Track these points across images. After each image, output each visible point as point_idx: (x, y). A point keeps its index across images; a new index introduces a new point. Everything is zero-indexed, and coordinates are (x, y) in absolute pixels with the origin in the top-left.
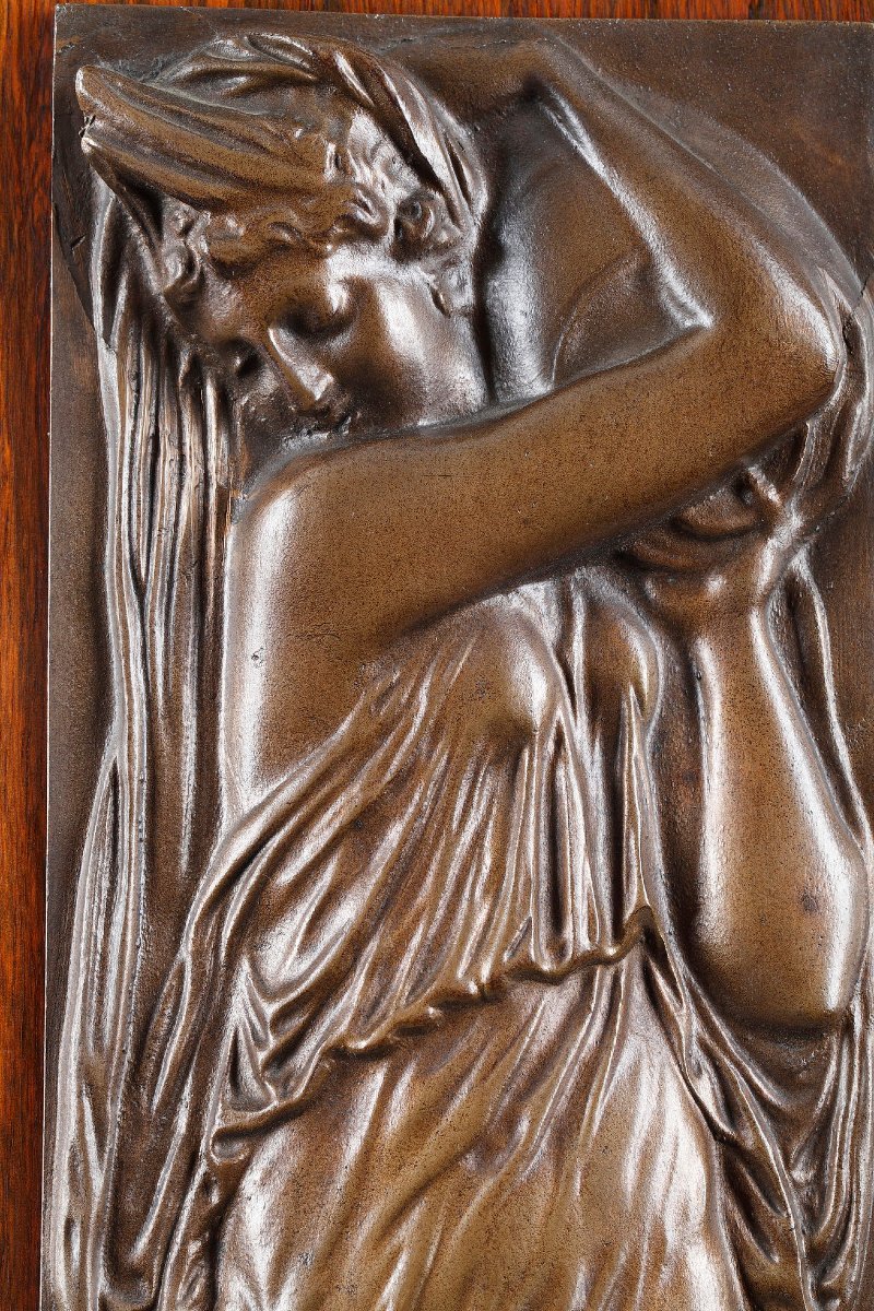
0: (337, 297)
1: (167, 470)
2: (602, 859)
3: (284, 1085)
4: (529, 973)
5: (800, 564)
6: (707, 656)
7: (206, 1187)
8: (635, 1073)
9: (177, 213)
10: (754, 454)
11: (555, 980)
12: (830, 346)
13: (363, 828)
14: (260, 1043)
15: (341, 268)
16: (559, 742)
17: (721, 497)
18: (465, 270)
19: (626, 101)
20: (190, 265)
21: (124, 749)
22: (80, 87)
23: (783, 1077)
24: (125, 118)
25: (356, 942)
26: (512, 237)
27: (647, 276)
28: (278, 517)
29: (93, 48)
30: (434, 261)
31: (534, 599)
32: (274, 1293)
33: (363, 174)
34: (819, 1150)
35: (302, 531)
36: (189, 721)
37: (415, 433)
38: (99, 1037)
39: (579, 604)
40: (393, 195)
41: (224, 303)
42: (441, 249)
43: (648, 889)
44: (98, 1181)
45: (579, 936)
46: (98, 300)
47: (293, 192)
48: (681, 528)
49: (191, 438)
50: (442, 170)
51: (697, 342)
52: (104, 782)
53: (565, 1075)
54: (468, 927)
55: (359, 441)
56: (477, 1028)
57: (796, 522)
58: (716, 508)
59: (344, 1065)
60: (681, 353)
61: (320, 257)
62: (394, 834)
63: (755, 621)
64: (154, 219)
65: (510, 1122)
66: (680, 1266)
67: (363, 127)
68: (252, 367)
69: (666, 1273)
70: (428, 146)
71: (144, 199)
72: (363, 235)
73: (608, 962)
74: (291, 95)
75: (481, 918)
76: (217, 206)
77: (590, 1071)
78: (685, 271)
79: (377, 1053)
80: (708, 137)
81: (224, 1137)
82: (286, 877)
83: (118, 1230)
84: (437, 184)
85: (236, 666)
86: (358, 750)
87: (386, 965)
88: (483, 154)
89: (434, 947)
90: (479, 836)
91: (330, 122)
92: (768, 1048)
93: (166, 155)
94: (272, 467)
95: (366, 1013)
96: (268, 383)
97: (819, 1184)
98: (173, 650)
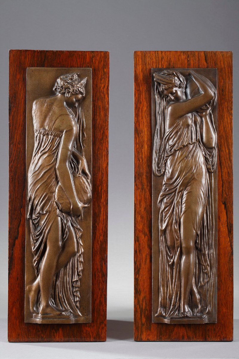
0: (174, 91)
1: (161, 105)
2: (195, 135)
3: (171, 152)
4: (190, 144)
5: (211, 112)
6: (203, 119)
7: (165, 161)
8: (198, 151)
9: (162, 85)
10: (207, 103)
11: (192, 144)
12: (213, 94)
13: (177, 132)
14: (169, 150)
15: (175, 89)
16: (192, 126)
17: (205, 106)
18: (184, 89)
19: (196, 75)
20: (163, 89)
21: (158, 127)
22: (154, 75)
23: (210, 152)
24: (158, 78)
25: (176, 141)
26: (188, 86)
27: (198, 89)
28: (170, 108)
29: (155, 72)
30: (182, 88)
31: (190, 115)
32: (170, 169)
33: (176, 82)
34: (212, 158)
35: (171, 110)
36: (163, 124)
37: (180, 102)
38: (156, 149)
39: (193, 115)
40: (178, 83)
41: (165, 92)
42: (182, 87)
43: (199, 137)
44: (156, 160)
45: (194, 141)
46: (155, 92)
47: (171, 83)
48: (201, 109)
49: (163, 103)
50: (182, 81)
51: (202, 94)
52: (156, 129)
53: (193, 152)
54: (185, 140)
55: (176, 102)
56: (186, 148)
57: (210, 108)
58: (204, 107)
59: (175, 151)
60: (201, 95)
61: (173, 88)
62: (179, 133)
63: (207, 116)
64: (160, 86)
65: (188, 155)
66: (201, 166)
67: (176, 78)
68: (168, 97)
69: (200, 167)
70: (181, 79)
71: (159, 84)
72: (176, 86)
73: (196, 143)
74: (170, 76)
75: (186, 140)
76: (165, 85)
77: (194, 151)
78: (201, 89)
79: (178, 150)
80: (204, 78)
81: (166, 157)
82: (171, 137)
83: (158, 164)
84: (182, 82)
85: (167, 120)
86: (176, 127)
87: (179, 143)
88: (185, 79)
89: (182, 142)
90: (186, 133)
91: (174, 78)
92: (209, 150)
93: (161, 80)
94: (169, 105)
95: (177, 147)
96: (169, 98)
97: (212, 160)
98: (162, 119)
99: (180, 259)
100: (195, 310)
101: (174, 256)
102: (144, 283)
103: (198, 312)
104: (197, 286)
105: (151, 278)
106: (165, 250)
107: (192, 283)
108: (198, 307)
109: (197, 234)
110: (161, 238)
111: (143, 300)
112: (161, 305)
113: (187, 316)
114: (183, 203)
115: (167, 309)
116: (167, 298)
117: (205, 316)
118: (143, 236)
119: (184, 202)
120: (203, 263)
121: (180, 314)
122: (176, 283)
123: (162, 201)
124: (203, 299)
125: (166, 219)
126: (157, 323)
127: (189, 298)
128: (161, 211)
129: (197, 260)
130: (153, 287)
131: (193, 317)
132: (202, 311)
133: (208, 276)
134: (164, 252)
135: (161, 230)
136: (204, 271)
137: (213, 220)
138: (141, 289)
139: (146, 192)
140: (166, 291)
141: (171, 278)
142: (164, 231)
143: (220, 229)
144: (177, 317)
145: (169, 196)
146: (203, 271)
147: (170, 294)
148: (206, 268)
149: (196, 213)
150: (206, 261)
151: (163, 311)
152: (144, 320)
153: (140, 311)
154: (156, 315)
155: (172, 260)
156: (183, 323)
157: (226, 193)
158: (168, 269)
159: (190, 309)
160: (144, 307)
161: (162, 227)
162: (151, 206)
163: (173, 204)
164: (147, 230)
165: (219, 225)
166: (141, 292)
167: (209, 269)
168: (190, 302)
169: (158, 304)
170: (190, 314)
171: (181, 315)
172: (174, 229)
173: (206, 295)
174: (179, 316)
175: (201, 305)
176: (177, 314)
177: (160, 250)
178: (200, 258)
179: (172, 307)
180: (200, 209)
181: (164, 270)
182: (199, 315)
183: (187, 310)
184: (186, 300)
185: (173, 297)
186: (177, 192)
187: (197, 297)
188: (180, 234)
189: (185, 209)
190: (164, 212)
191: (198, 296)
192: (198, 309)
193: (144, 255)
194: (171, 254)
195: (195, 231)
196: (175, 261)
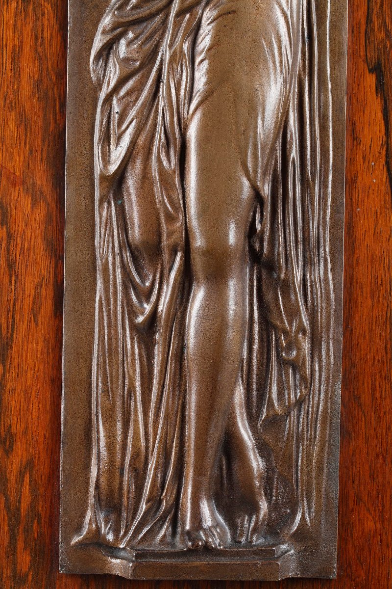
99: (182, 300)
100: (242, 523)
101: (156, 291)
102: (28, 399)
103: (255, 530)
104: (252, 419)
105: (55, 383)
106: (118, 264)
107: (233, 407)
108: (255, 509)
109: (257, 196)
110: (104, 213)
111: (21, 475)
112: (98, 496)
113: (207, 549)
114: (198, 60)
115: (125, 514)
116: (122, 469)
117: (284, 547)
118: (26, 202)
119: (203, 55)
120: (282, 321)
121: (178, 537)
122: (163, 405)
123: (108, 49)
124: (280, 475)
125: (124, 127)
126: (82, 576)
127: (221, 469)
128: (102, 95)
129: (255, 307)
130: (65, 420)
131: (236, 550)
132: (273, 528)
133: (303, 378)
134: (114, 270)
135: (103, 178)
136: (287, 353)
137: (328, 140)
138: (13, 429)
139: (43, 14)
140: (119, 438)
141: (142, 385)
142: (117, 182)
143: (356, 176)
144: (166, 549)
145: (138, 31)
146: (279, 356)
147: (139, 449)
148: (293, 344)
149: (253, 106)
150: (293, 313)
151: (107, 523)
152: (24, 560)
153: (10, 520)
154: (76, 539)
155: (148, 308)
156: (191, 578)
157: (384, 22)
158: (132, 346)
159: (221, 519)
160: (24, 506)
161: (106, 160)
162: (61, 74)
163: (157, 64)
164: (41, 177)
165: (352, 160)
166: (12, 442)
167: (306, 346)
168: (222, 485)
169: (87, 493)
170: (222, 537)
171: (183, 542)
172: (160, 173)
173: (290, 457)
174: (173, 545)
175: (269, 500)
176: (165, 536)
177: (99, 263)
178: (269, 296)
179: (143, 507)
180: (273, 87)
181: (112, 351)
182: (258, 541)
183: (208, 522)
184: (206, 479)
185: (152, 466)
186: (173, 13)
187: (254, 464)
188: (184, 192)
189: (207, 83)
190: (118, 100)
191: (256, 463)
192: (257, 517)
193: (29, 289)
194: (143, 278)
195: (246, 183)
196: (160, 309)
